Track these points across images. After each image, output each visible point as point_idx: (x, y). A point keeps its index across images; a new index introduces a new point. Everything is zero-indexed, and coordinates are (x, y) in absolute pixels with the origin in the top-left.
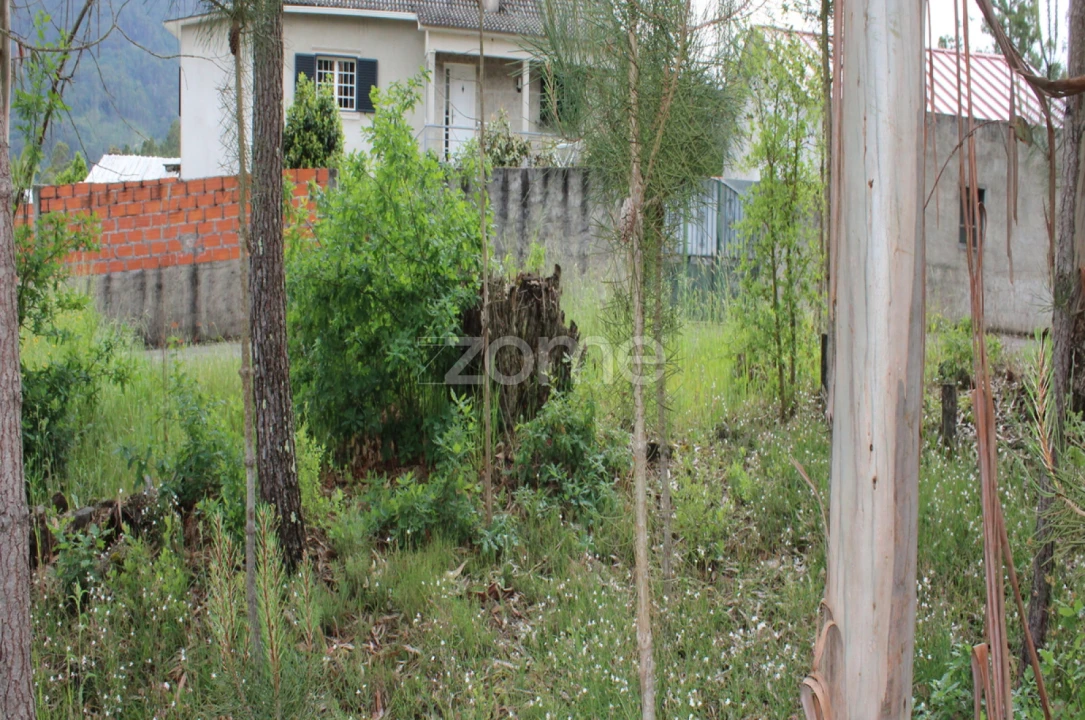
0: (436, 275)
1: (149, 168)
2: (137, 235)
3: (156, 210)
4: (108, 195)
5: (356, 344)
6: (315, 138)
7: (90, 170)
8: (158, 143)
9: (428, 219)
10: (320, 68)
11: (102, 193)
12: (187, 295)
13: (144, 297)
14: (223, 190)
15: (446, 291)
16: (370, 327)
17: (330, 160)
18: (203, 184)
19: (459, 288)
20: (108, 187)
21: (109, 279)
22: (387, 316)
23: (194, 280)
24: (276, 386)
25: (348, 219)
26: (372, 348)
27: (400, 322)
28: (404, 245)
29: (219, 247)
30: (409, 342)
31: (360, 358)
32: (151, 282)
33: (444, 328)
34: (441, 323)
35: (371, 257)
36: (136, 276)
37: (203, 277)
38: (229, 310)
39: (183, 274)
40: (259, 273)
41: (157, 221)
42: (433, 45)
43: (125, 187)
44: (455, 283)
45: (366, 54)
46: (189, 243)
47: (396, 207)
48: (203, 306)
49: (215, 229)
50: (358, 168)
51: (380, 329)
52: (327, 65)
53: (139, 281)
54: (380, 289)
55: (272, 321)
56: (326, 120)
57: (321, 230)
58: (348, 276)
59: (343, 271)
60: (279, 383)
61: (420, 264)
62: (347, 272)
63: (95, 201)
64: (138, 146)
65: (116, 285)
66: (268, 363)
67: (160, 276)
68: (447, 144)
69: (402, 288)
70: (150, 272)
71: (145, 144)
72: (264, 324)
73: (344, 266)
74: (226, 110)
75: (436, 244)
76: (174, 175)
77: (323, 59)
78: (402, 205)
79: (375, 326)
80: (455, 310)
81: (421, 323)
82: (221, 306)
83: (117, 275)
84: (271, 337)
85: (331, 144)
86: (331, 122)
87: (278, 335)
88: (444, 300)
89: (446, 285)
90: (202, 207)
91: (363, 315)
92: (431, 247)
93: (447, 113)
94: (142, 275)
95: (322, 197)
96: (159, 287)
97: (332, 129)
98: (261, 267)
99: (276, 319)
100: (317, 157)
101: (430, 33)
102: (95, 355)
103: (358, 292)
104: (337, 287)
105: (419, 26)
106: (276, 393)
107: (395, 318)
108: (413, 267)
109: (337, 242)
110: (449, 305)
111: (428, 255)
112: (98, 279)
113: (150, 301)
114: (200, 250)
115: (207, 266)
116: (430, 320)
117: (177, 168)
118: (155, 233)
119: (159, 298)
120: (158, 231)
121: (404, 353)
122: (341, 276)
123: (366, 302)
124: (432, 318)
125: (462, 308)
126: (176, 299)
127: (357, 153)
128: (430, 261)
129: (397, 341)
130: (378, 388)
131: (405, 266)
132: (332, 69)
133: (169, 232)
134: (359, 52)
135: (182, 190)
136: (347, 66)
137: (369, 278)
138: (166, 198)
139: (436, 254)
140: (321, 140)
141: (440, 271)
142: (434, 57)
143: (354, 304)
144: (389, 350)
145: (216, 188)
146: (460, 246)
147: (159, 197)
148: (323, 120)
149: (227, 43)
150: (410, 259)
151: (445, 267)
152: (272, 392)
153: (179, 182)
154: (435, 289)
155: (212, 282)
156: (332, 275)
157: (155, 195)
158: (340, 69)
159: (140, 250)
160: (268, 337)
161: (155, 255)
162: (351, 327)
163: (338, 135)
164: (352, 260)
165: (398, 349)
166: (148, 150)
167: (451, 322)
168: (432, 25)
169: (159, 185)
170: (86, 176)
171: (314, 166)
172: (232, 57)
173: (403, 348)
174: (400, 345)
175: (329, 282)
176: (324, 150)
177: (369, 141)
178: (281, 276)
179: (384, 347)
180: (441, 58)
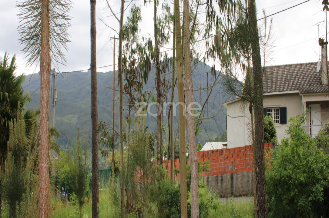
0: (314, 177)
1: (218, 146)
2: (216, 165)
3: (221, 158)
4: (208, 154)
5: (286, 200)
6: (267, 133)
7: (203, 147)
8: (220, 138)
9: (311, 159)
10: (268, 112)
11: (207, 153)
12: (230, 182)
13: (218, 183)
14: (240, 151)
15: (318, 183)
16: (291, 194)
17: (272, 140)
18: (235, 149)
19: (322, 181)
20: (208, 152)
21: (208, 178)
22: (296, 190)
23: (232, 178)
24: (263, 213)
25: (283, 160)
26: (292, 201)
27: (301, 193)
28: (302, 168)
29: (239, 168)
30: (305, 200)
31: (287, 204)
32: (220, 179)
33: (318, 195)
34: (317, 193)
35: (291, 172)
36: (215, 177)
37: (235, 177)
38: (242, 187)
39: (229, 176)
40: (257, 178)
41: (221, 161)
42: (305, 100)
43: (212, 152)
44: (321, 180)
45: (283, 105)
46: (230, 167)
47: (299, 155)
48: (234, 186)
49: (238, 163)
50: (286, 143)
51: (295, 195)
52: (270, 110)
53: (216, 178)
54: (294, 182)
55: (262, 193)
56: (271, 128)
57: (274, 163)
58: (284, 178)
59: (282, 176)
60: (264, 213)
61: (308, 174)
62: (283, 176)
63: (205, 156)
64: (214, 139)
65: (210, 179)
66: (261, 206)
67: (222, 177)
68: (311, 132)
69: (302, 181)
70: (219, 176)
71: (216, 138)
72: (259, 194)
73: (282, 175)
74: (248, 130)
75: (314, 167)
76: (225, 147)
77: (269, 109)
78: (301, 154)
79: (292, 194)
80: (322, 189)
81: (309, 193)
82: (240, 186)
83: (210, 177)
84: (262, 198)
85: (273, 134)
86: (273, 128)
87: (264, 197)
88: (317, 186)
89: (318, 181)
90: (234, 156)
91: (289, 190)
92: (312, 168)
93: (311, 121)
94: (217, 177)
95: (273, 153)
96: (222, 180)
97: (273, 130)
98: (258, 176)
99: (263, 193)
100: (268, 139)
101: (304, 96)
102: (208, 201)
103: (287, 183)
104: (280, 181)
105: (300, 94)
106: (263, 216)
107: (299, 191)
108: (305, 175)
109: (280, 167)
110: (319, 187)
111: (311, 170)
112: (206, 178)
113: (219, 184)
114: (233, 169)
115: (236, 174)
116: (312, 192)
117: (226, 145)
118: (221, 164)
119: (222, 183)
120: (222, 163)
121: (303, 203)
122: (281, 178)
123: (290, 186)
124: (313, 192)
125: (324, 188)
126: (227, 184)
127: (285, 138)
128: (311, 172)
129: (301, 199)
130: (294, 214)
131: (302, 174)
132: (272, 111)
133: (225, 164)
134: (280, 105)
135: (228, 152)
136: (276, 110)
137: (291, 178)
138: (224, 154)
139: (313, 170)
140: (269, 134)
141: (315, 175)
142: (305, 103)
143: (286, 187)
144: (298, 202)
145: (239, 150)
146: (322, 167)
147: (222, 154)
148: (270, 128)
149: (249, 110)
150: (304, 172)
151: (317, 174)
152: (262, 215)
153: (227, 149)
154: (313, 182)
155: (237, 178)
156: (278, 177)
157: (221, 153)
158: (274, 111)
159: (216, 169)
160: (260, 198)
161: (221, 171)
162: (284, 194)
163: (275, 132)
164: (284, 173)
165: (302, 202)
166: (217, 140)
167: (320, 193)
168: (304, 93)
169: (222, 150)
170: (201, 149)
171: (267, 142)
172: (250, 114)
173: (303, 202)
174: (302, 201)
175: (277, 180)
176: (271, 137)
177: (288, 134)
178: (264, 179)
179: (296, 201)
180: (308, 104)
